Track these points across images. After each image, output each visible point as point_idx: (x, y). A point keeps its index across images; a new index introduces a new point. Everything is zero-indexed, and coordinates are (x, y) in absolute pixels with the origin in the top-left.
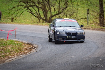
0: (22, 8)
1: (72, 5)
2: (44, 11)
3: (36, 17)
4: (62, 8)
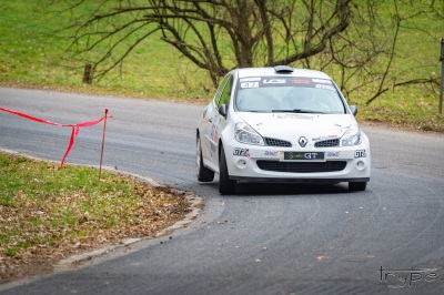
0: (136, 21)
1: (372, 16)
2: (241, 39)
3: (202, 66)
4: (323, 28)
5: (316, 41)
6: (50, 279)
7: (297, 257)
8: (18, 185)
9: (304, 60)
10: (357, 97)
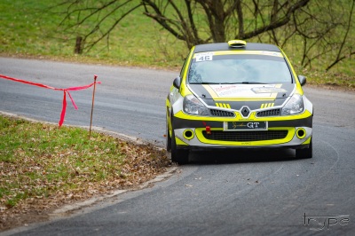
4: (287, 3)
5: (281, 15)
6: (46, 226)
7: (265, 206)
8: (17, 144)
9: (270, 32)
10: (317, 64)
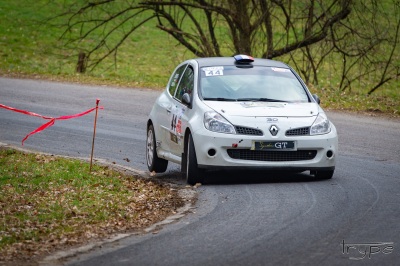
3: (198, 54)
4: (323, 15)
5: (317, 29)
7: (290, 253)
8: (6, 179)
9: (304, 48)
10: (359, 86)
